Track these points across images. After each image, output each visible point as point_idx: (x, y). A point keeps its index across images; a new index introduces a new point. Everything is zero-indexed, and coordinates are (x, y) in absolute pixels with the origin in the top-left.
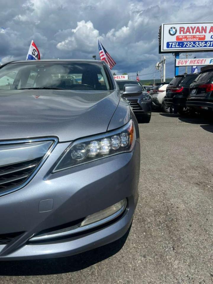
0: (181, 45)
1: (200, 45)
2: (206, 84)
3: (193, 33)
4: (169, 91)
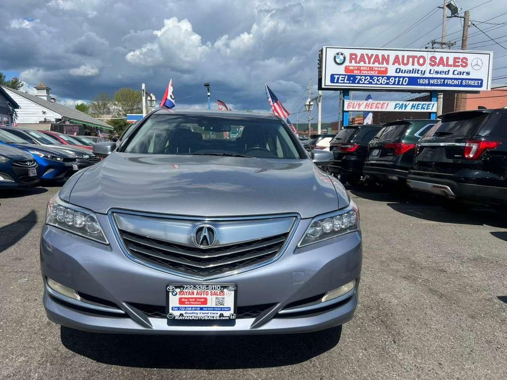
0: (351, 80)
1: (379, 82)
2: (394, 142)
3: (369, 63)
4: (334, 149)
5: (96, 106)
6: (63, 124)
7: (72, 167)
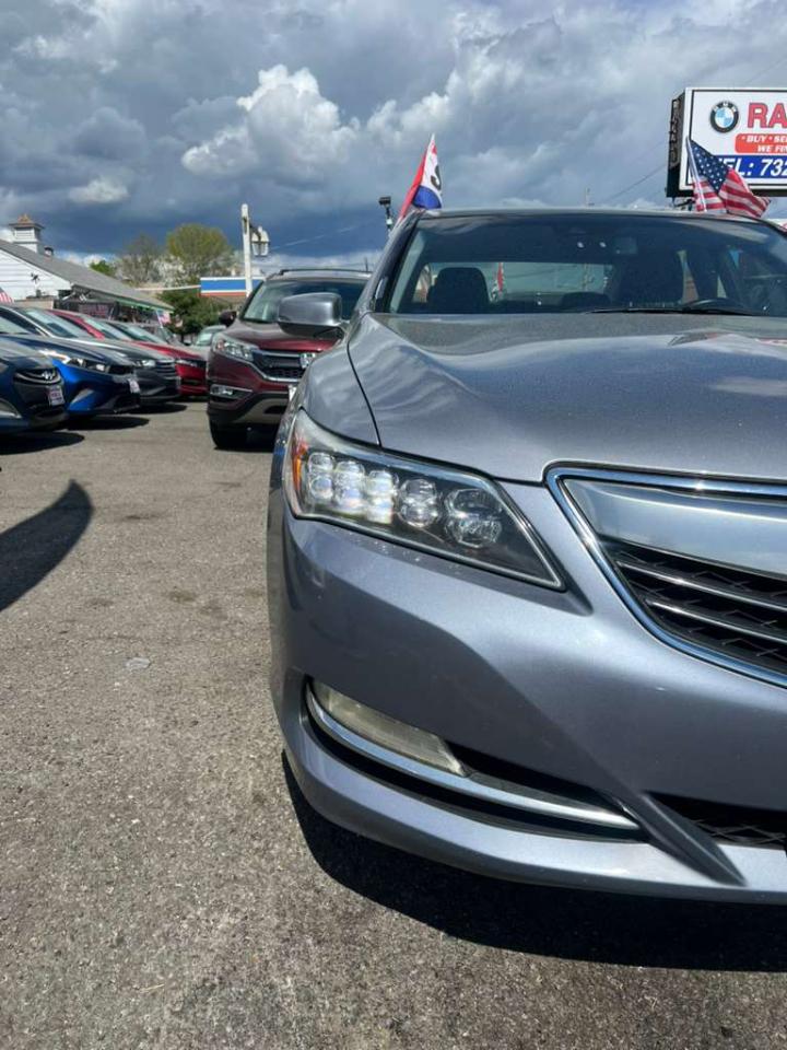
5: (130, 266)
6: (77, 300)
7: (127, 386)
